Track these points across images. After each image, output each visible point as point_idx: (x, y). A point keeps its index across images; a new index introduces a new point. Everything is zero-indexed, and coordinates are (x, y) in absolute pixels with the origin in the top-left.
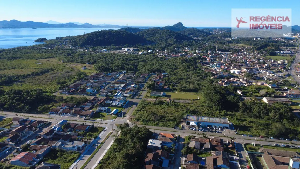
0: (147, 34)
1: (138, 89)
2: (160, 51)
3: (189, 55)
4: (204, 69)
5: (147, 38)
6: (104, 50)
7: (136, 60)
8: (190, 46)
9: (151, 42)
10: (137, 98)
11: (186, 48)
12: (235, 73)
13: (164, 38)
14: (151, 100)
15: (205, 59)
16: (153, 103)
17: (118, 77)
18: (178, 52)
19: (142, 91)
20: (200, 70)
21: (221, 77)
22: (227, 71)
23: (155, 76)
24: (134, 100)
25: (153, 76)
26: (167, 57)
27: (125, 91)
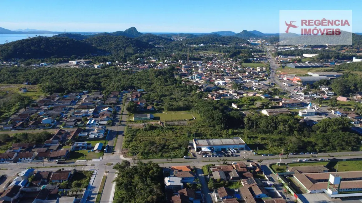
1: (115, 113)
2: (120, 62)
3: (159, 66)
4: (185, 82)
6: (42, 64)
7: (96, 75)
8: (155, 55)
10: (119, 125)
11: (152, 58)
12: (220, 85)
13: (120, 46)
14: (139, 126)
15: (180, 70)
17: (80, 99)
18: (144, 63)
19: (120, 115)
20: (181, 83)
23: (129, 95)
24: (116, 129)
25: (126, 95)
26: (133, 70)
27: (99, 117)
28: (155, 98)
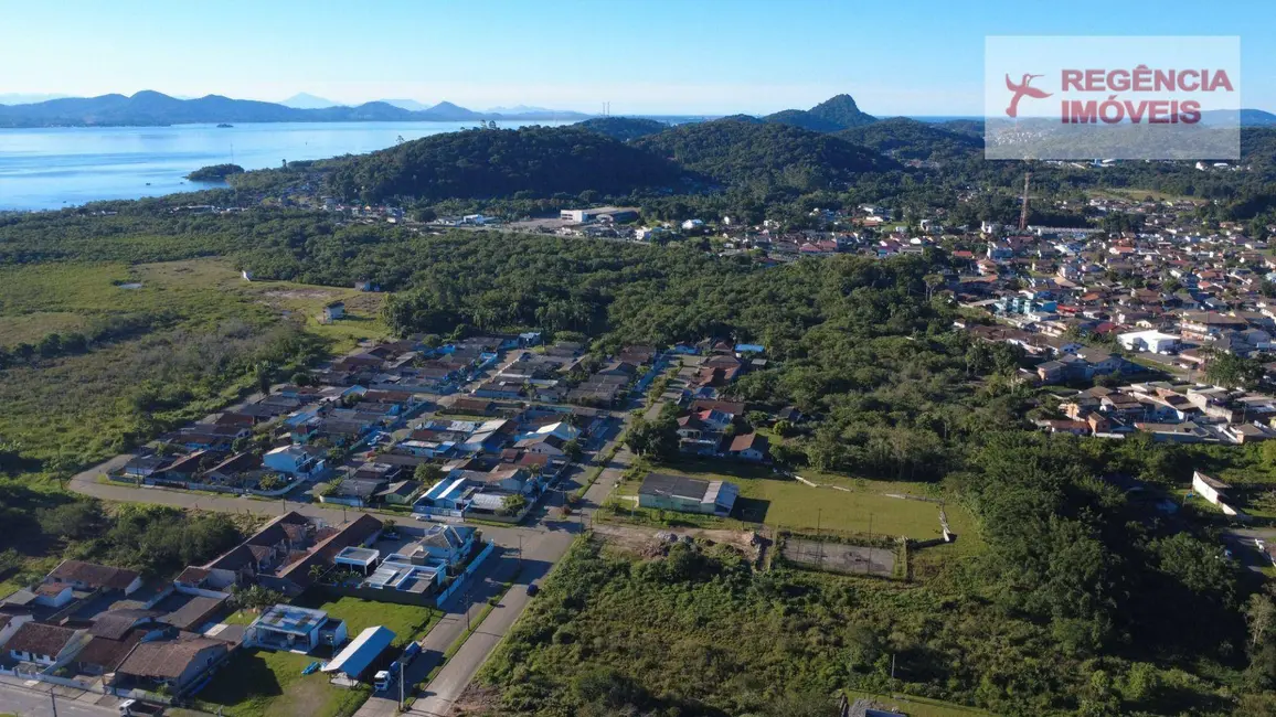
0: (686, 145)
1: (578, 455)
2: (738, 220)
3: (883, 244)
4: (966, 323)
5: (687, 161)
6: (471, 217)
7: (616, 267)
8: (888, 199)
9: (706, 183)
10: (553, 526)
11: (871, 210)
12: (1147, 351)
13: (764, 161)
14: (640, 544)
15: (969, 266)
16: (643, 570)
17: (491, 366)
18: (830, 228)
19: (595, 464)
20: (947, 327)
21: (1074, 378)
22: (1096, 338)
23: (694, 362)
24: (531, 543)
25: (682, 364)
26: (771, 256)
27: (495, 470)
28: (796, 394)
